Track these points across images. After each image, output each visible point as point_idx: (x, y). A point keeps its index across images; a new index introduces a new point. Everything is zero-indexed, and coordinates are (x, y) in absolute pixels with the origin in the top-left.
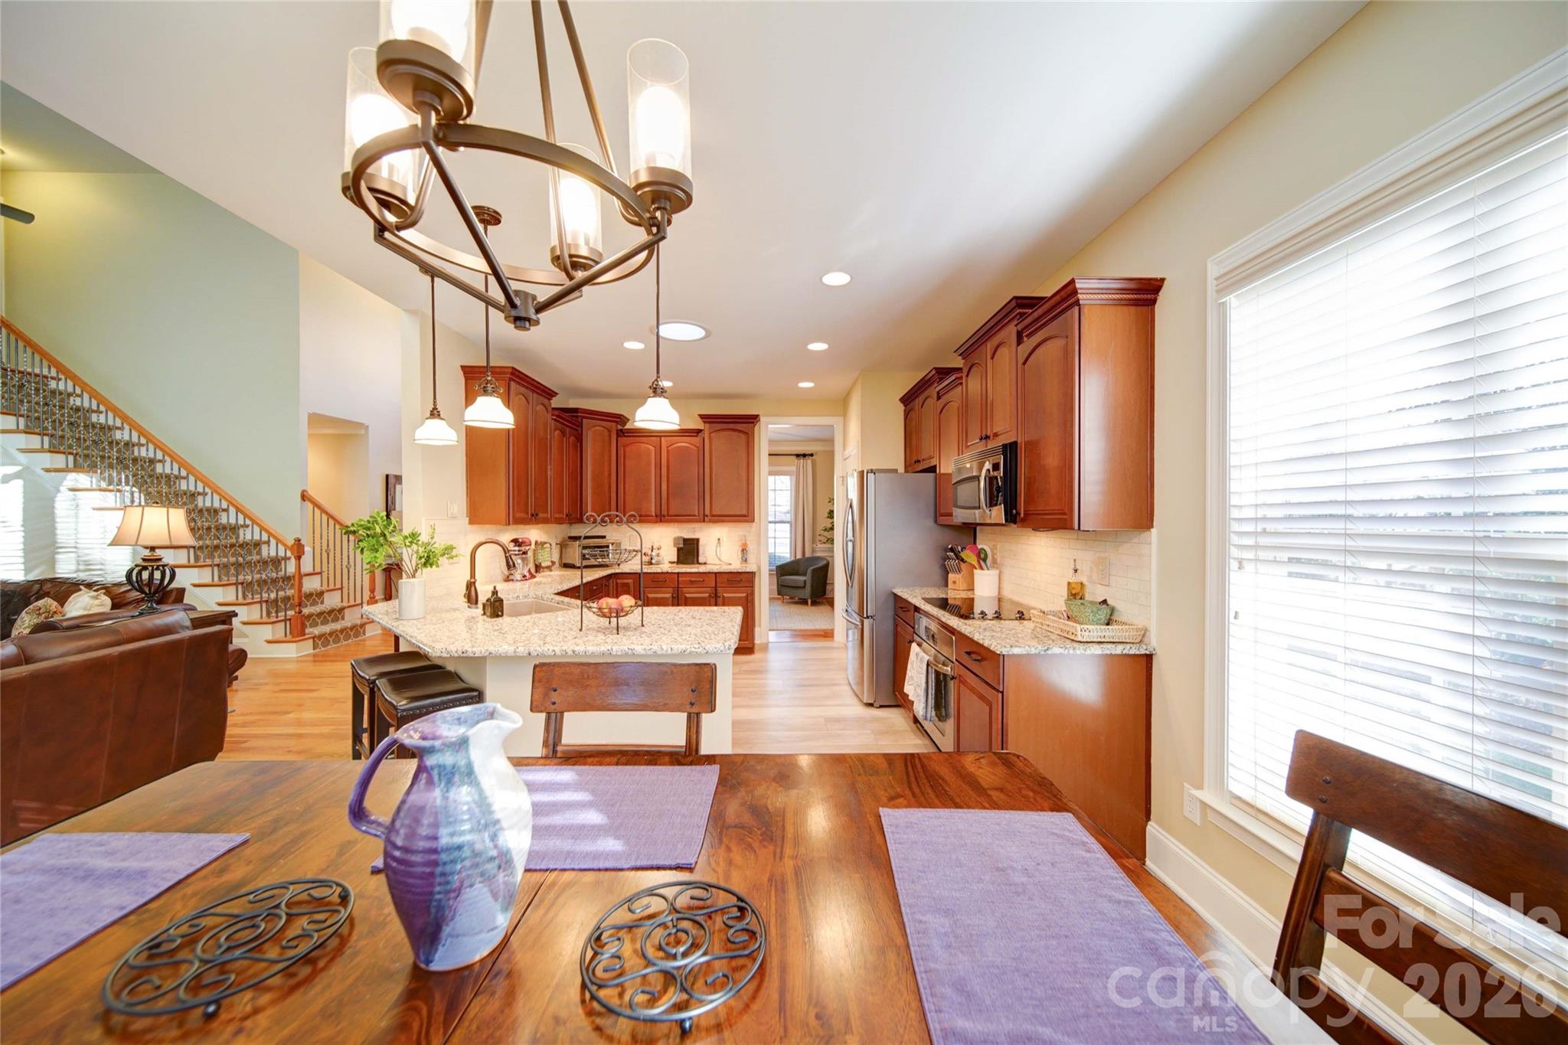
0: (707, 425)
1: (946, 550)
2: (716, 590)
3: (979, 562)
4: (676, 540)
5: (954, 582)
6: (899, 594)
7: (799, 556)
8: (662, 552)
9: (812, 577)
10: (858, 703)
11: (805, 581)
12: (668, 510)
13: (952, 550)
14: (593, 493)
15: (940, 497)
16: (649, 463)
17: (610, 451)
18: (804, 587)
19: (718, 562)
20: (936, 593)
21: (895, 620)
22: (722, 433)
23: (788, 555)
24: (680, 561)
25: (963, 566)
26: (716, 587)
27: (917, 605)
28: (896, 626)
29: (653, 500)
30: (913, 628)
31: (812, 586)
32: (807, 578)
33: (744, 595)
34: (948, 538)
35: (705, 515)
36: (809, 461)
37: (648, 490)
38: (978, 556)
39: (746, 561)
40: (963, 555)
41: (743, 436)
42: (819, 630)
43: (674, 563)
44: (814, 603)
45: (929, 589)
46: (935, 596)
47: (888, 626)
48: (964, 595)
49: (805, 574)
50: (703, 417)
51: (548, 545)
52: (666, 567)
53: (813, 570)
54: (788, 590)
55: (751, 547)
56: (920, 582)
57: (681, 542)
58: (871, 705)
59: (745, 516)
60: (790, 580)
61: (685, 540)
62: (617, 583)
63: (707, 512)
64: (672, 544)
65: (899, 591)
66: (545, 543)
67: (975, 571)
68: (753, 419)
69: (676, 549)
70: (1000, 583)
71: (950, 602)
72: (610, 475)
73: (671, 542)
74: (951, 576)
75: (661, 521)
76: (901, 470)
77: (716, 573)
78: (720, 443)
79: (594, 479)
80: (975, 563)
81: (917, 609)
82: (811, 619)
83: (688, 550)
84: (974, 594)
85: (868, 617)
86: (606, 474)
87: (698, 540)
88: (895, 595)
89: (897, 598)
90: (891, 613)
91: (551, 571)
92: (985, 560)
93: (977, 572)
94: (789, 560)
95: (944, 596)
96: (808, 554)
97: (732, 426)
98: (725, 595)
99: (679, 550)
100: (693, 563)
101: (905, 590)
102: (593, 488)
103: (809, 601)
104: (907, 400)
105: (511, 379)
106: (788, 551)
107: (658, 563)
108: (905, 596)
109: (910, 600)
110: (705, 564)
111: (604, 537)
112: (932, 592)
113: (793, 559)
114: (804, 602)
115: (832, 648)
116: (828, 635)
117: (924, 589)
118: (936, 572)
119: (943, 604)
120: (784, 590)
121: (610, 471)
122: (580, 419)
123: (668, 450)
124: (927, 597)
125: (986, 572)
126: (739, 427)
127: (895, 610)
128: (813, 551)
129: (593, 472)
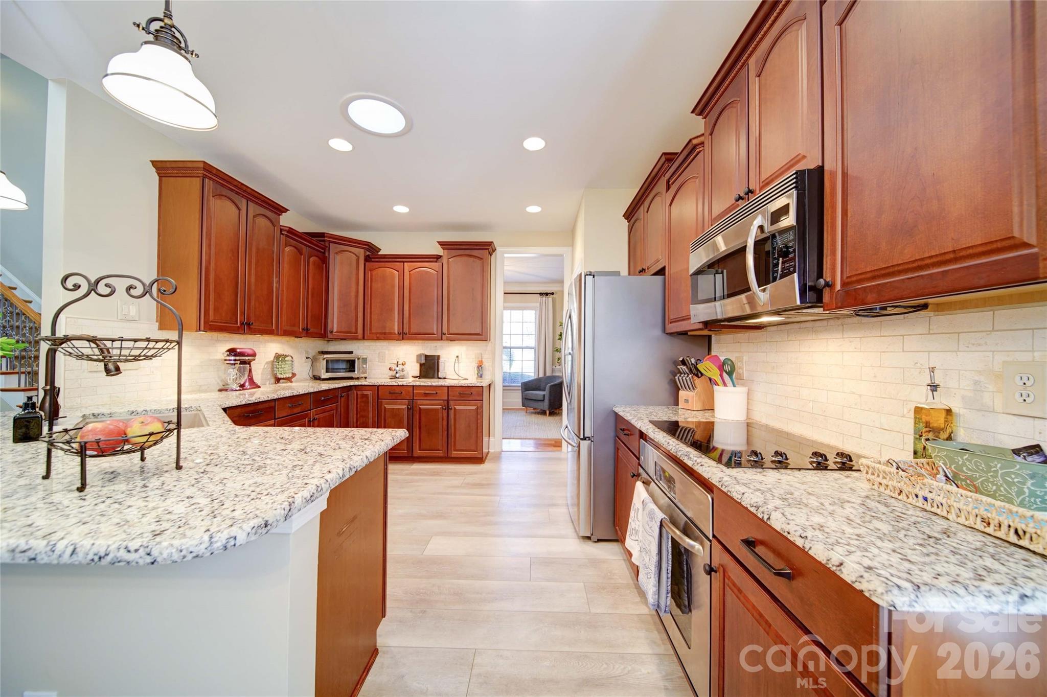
0: (446, 251)
1: (675, 363)
2: (448, 402)
3: (721, 376)
4: (419, 356)
5: (686, 401)
6: (621, 414)
7: (541, 375)
8: (406, 367)
9: (550, 392)
10: (574, 535)
11: (544, 395)
12: (410, 328)
13: (683, 363)
14: (339, 312)
15: (669, 301)
16: (393, 286)
17: (357, 274)
18: (544, 400)
19: (457, 377)
20: (666, 414)
21: (615, 440)
22: (459, 259)
23: (533, 374)
24: (421, 376)
25: (697, 381)
26: (448, 400)
27: (644, 430)
28: (617, 450)
29: (396, 320)
30: (638, 459)
31: (550, 400)
32: (546, 393)
33: (475, 407)
34: (679, 349)
35: (443, 334)
36: (550, 298)
37: (392, 310)
38: (721, 367)
39: (481, 377)
40: (701, 367)
41: (478, 262)
42: (551, 440)
43: (417, 377)
44: (551, 414)
45: (657, 408)
46: (665, 419)
47: (609, 448)
48: (702, 417)
49: (544, 390)
50: (442, 244)
51: (289, 358)
52: (409, 381)
53: (551, 386)
54: (532, 403)
55: (487, 364)
56: (645, 399)
57: (423, 358)
58: (589, 538)
59: (479, 334)
60: (532, 394)
61: (426, 356)
62: (357, 395)
63: (445, 331)
64: (415, 360)
65: (620, 410)
66: (286, 356)
67: (715, 387)
68: (487, 248)
69: (419, 365)
70: (748, 403)
71: (680, 424)
72: (357, 296)
73: (414, 359)
74: (681, 393)
75: (403, 339)
76: (624, 272)
77: (448, 387)
78: (456, 266)
79: (340, 299)
80: (716, 377)
81: (642, 435)
82: (546, 427)
83: (429, 366)
84: (713, 416)
85: (584, 439)
86: (353, 294)
87: (439, 357)
88: (616, 415)
89: (617, 417)
90: (612, 434)
91: (291, 382)
92: (730, 374)
93: (719, 390)
94: (533, 378)
95: (674, 419)
96: (548, 374)
97: (467, 252)
98: (457, 407)
99: (421, 365)
100: (433, 377)
101: (628, 409)
102: (339, 307)
103: (548, 412)
104: (630, 214)
105: (204, 177)
106: (533, 371)
107: (403, 377)
108: (628, 417)
109: (633, 422)
110: (445, 378)
111: (351, 353)
112: (660, 414)
113: (536, 377)
114: (543, 413)
115: (559, 459)
116: (557, 444)
117: (651, 409)
118: (662, 388)
119: (673, 428)
120: (527, 402)
121: (357, 292)
122: (327, 244)
123: (410, 274)
124: (656, 419)
125: (730, 388)
126: (475, 253)
127: (616, 431)
128: (553, 371)
129: (340, 292)
